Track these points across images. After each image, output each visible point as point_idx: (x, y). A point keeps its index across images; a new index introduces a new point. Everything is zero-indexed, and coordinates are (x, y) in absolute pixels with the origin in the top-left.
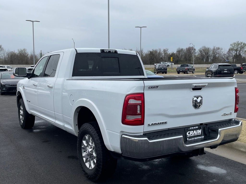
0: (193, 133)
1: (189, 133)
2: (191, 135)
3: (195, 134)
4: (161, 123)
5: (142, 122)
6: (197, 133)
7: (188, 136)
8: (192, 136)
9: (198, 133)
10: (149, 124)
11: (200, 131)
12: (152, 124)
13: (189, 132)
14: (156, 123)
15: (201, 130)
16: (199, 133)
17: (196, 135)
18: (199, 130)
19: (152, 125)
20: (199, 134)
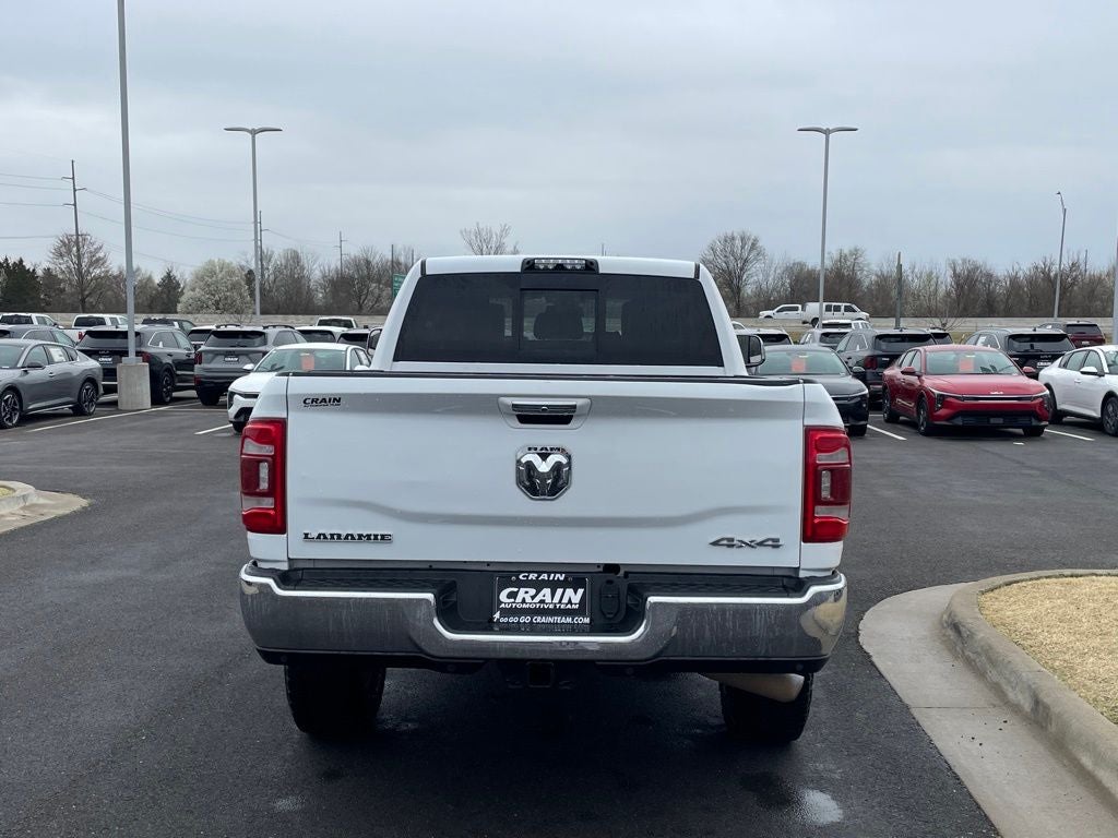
0: (533, 598)
1: (513, 595)
2: (524, 601)
3: (542, 602)
4: (360, 536)
5: (279, 524)
6: (556, 600)
7: (503, 605)
8: (525, 606)
9: (565, 600)
10: (306, 535)
11: (574, 597)
12: (320, 535)
13: (516, 590)
14: (339, 536)
15: (581, 591)
16: (570, 602)
17: (551, 606)
18: (570, 591)
19: (319, 537)
20: (569, 606)
